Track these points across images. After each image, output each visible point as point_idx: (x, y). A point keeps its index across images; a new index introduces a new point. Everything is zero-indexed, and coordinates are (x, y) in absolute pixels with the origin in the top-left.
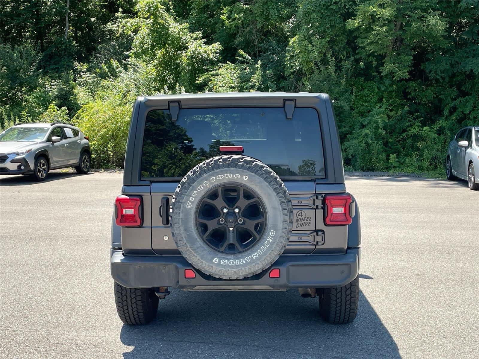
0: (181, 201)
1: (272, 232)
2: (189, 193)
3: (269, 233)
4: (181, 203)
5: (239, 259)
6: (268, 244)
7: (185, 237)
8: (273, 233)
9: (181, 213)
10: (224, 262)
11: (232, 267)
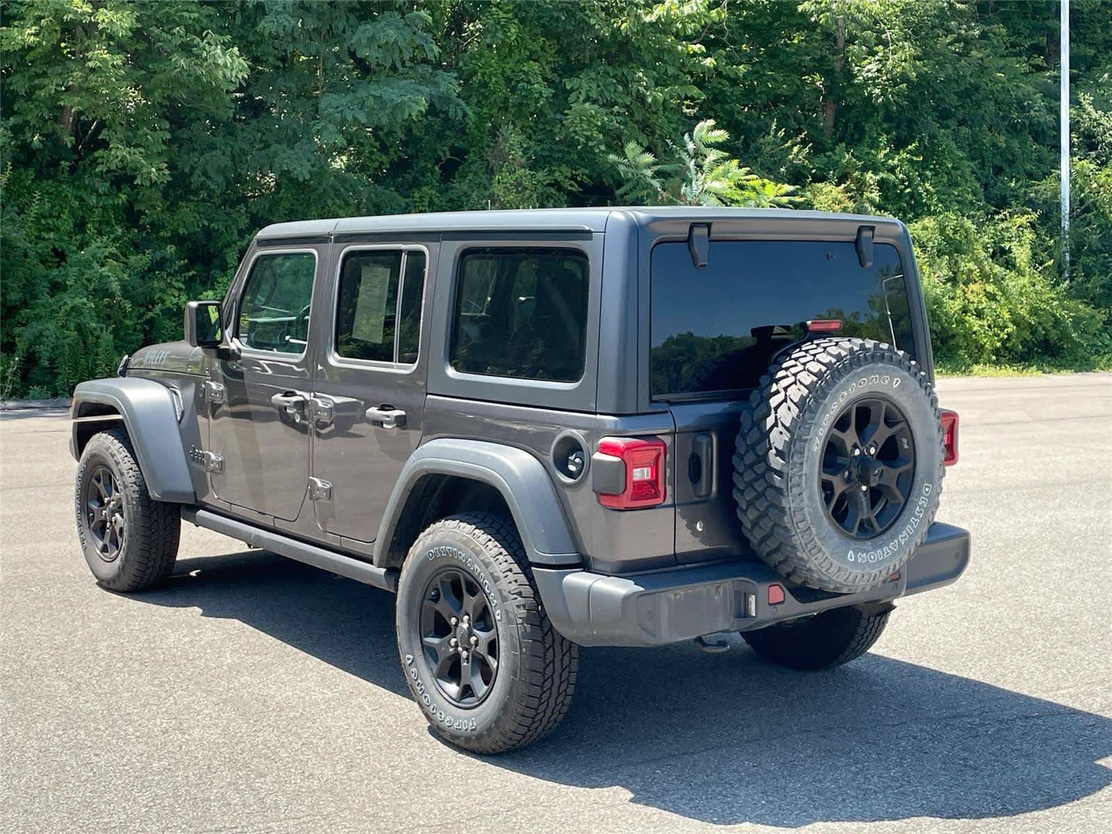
0: (804, 437)
1: (926, 487)
2: (819, 420)
3: (920, 490)
4: (806, 441)
5: (881, 547)
6: (921, 512)
7: (809, 514)
8: (927, 489)
9: (805, 463)
10: (862, 557)
11: (872, 566)
